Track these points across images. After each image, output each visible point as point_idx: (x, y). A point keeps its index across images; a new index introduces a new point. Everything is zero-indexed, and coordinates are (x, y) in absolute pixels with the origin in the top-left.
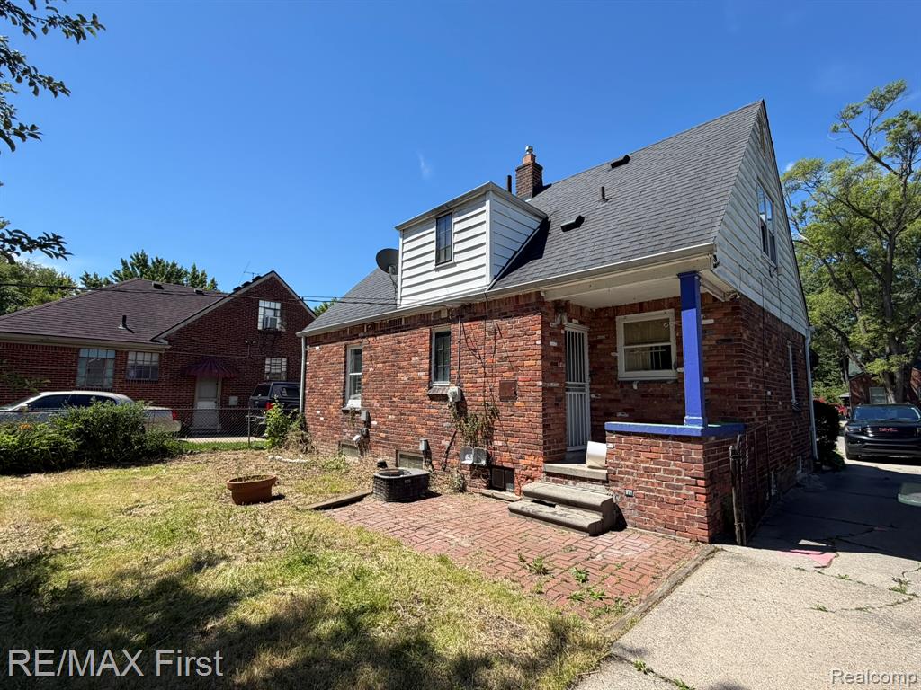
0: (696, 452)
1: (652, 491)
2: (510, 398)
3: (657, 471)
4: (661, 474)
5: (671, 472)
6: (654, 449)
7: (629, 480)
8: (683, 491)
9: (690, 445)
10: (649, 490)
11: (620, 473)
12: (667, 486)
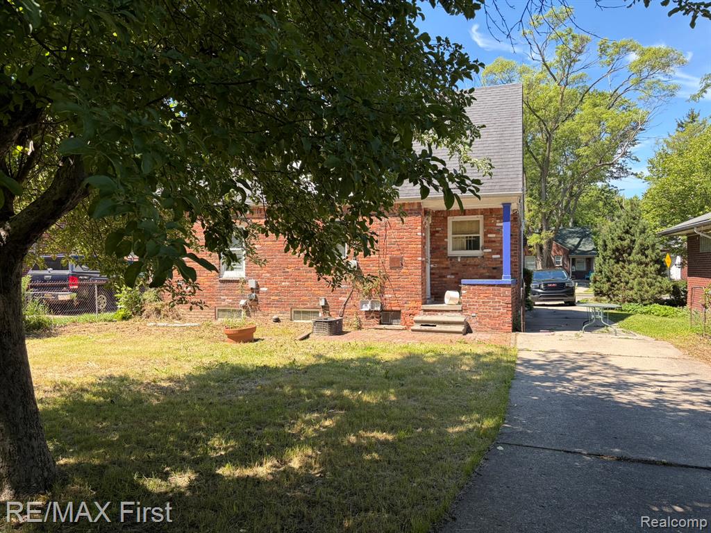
0: (508, 292)
1: (486, 312)
2: (398, 267)
3: (489, 302)
4: (491, 303)
5: (496, 302)
6: (488, 292)
7: (474, 309)
8: (501, 310)
9: (505, 288)
10: (484, 312)
11: (470, 305)
12: (493, 309)
